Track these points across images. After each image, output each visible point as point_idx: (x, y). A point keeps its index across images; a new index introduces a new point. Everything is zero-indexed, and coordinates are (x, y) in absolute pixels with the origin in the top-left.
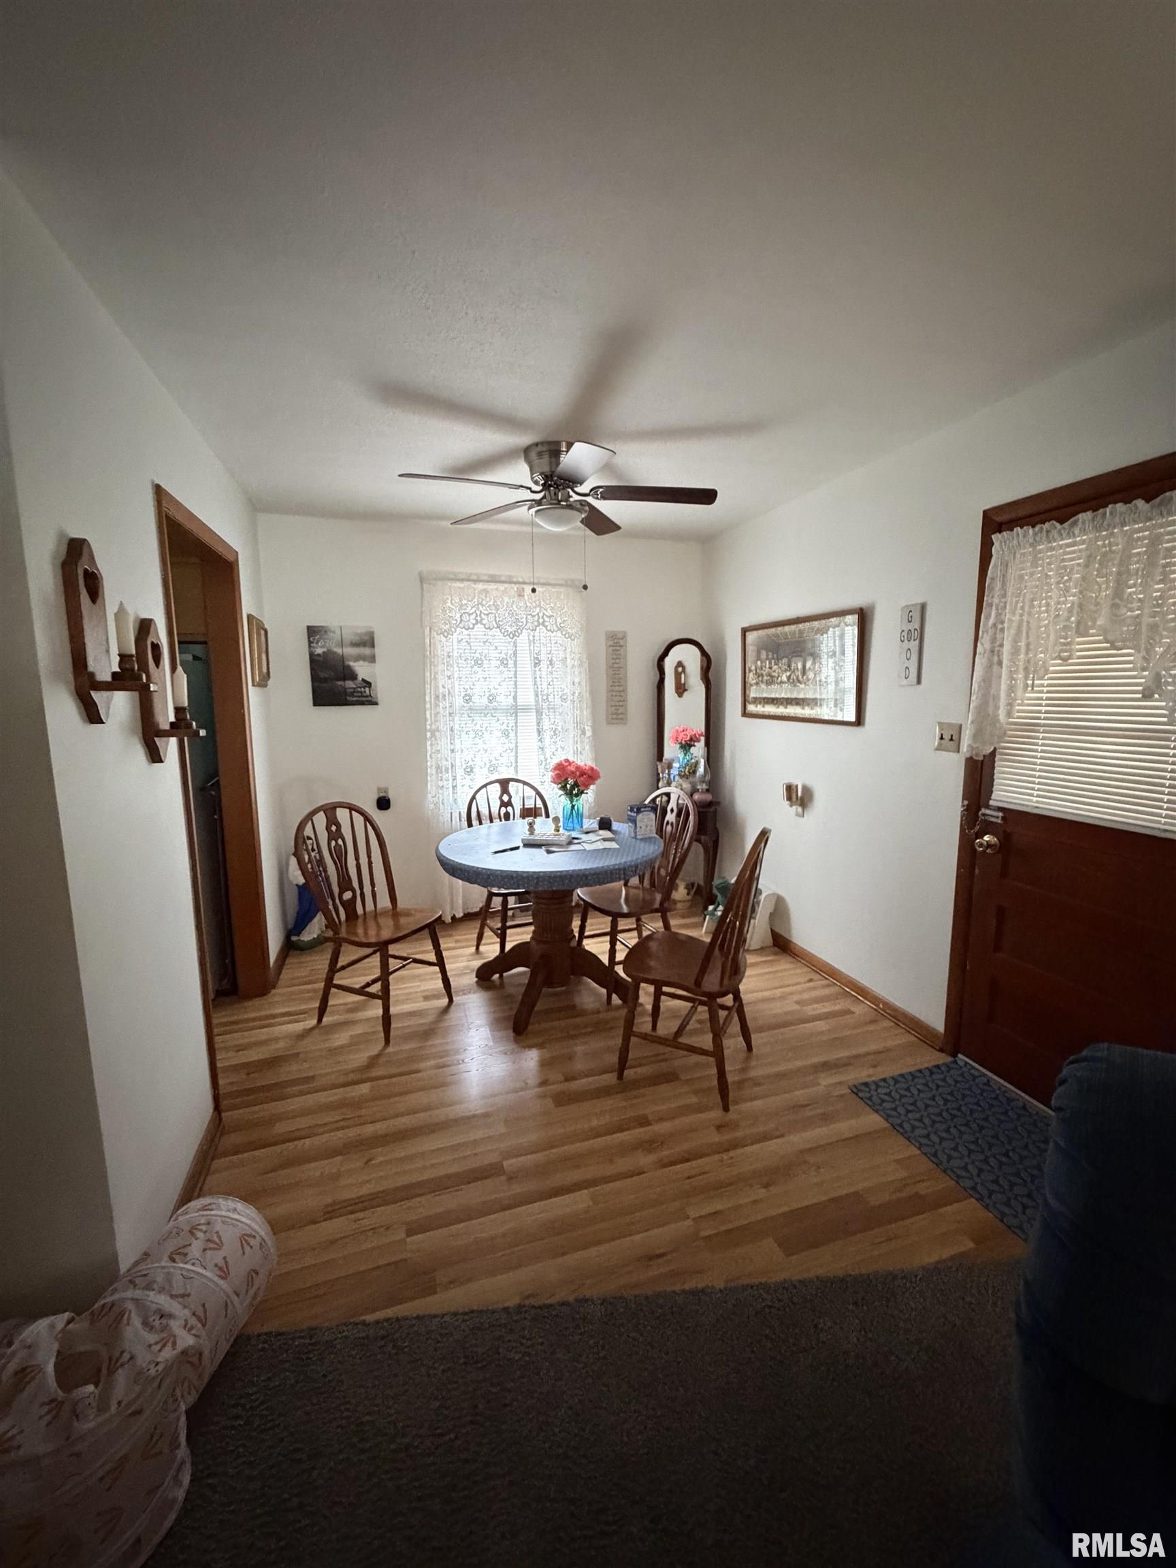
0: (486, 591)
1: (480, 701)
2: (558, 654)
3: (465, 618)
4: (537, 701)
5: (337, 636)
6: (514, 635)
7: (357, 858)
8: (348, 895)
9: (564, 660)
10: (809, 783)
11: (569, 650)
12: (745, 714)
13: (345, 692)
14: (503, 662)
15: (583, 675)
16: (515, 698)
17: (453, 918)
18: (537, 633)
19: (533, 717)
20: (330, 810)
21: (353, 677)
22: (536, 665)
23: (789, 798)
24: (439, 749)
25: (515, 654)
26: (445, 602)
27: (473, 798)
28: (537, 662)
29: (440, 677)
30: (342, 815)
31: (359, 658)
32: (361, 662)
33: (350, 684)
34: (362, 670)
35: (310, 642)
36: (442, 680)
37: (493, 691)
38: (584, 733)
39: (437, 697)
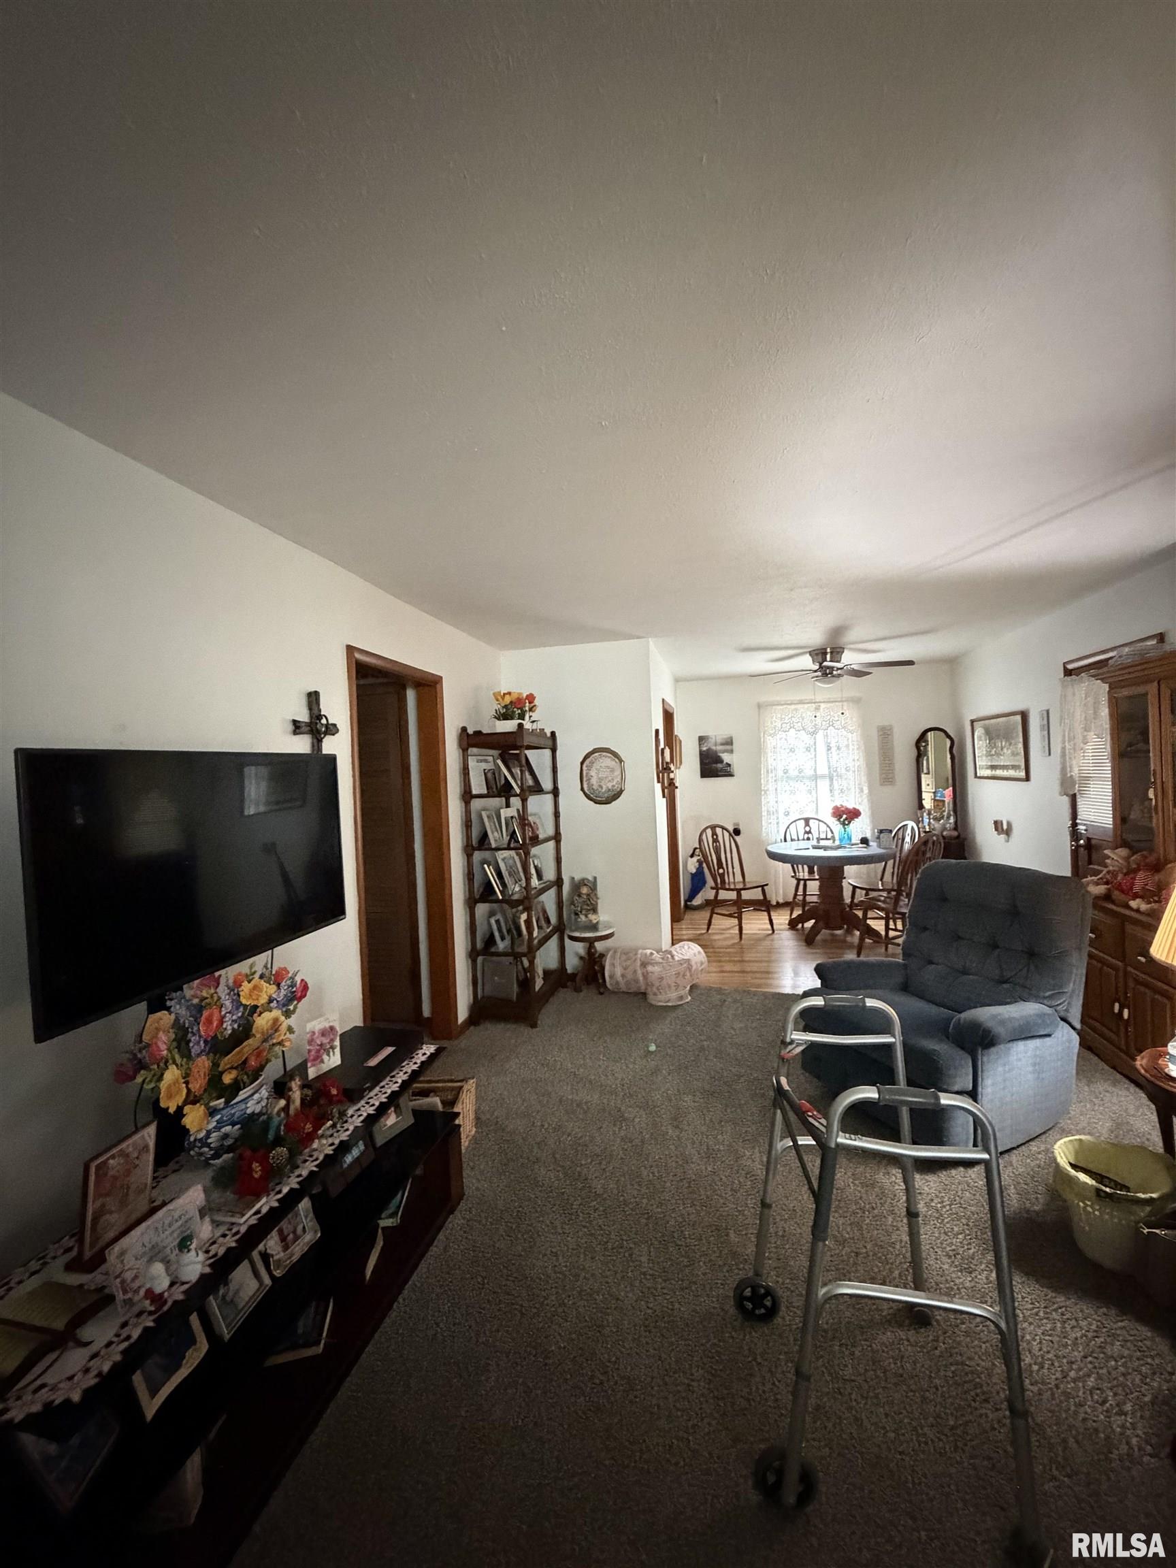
0: (796, 710)
1: (793, 773)
2: (843, 743)
3: (784, 726)
4: (830, 772)
5: (713, 741)
6: (814, 733)
7: (725, 853)
8: (721, 871)
9: (847, 746)
10: (1011, 820)
11: (850, 740)
12: (976, 776)
13: (717, 770)
14: (808, 749)
15: (861, 754)
16: (815, 770)
17: (778, 903)
18: (828, 731)
19: (827, 782)
20: (713, 828)
21: (721, 761)
22: (828, 750)
23: (996, 829)
24: (768, 801)
25: (815, 743)
26: (772, 718)
27: (788, 827)
28: (829, 749)
29: (769, 759)
30: (719, 831)
31: (724, 751)
32: (726, 754)
33: (720, 766)
34: (726, 758)
35: (700, 745)
36: (770, 761)
37: (801, 767)
38: (862, 790)
39: (768, 772)
